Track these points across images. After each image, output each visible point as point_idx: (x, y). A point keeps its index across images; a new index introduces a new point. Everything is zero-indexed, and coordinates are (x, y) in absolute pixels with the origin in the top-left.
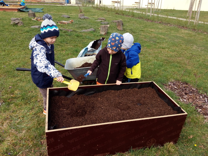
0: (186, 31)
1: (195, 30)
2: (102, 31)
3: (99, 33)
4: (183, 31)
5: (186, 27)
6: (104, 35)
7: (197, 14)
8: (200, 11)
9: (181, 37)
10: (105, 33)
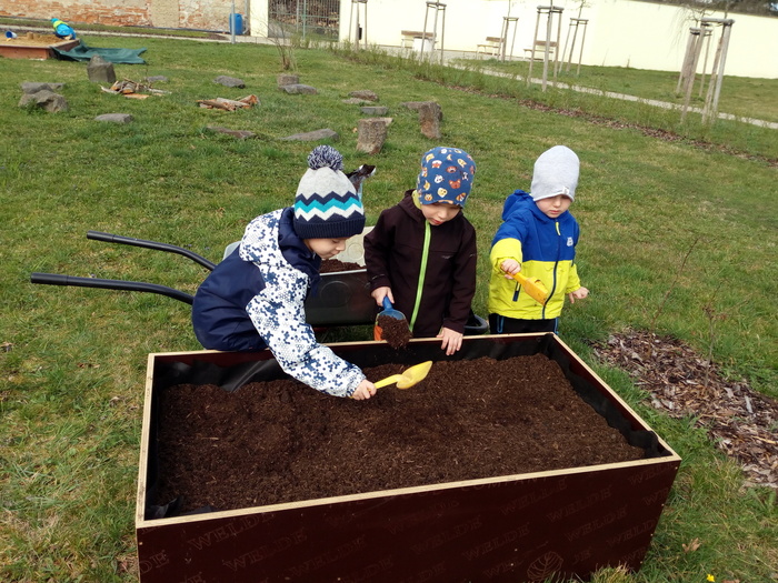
0: (673, 148)
1: (703, 143)
2: (366, 141)
3: (354, 145)
4: (661, 145)
5: (673, 133)
6: (373, 153)
7: (711, 84)
8: (725, 77)
9: (653, 169)
10: (377, 148)
